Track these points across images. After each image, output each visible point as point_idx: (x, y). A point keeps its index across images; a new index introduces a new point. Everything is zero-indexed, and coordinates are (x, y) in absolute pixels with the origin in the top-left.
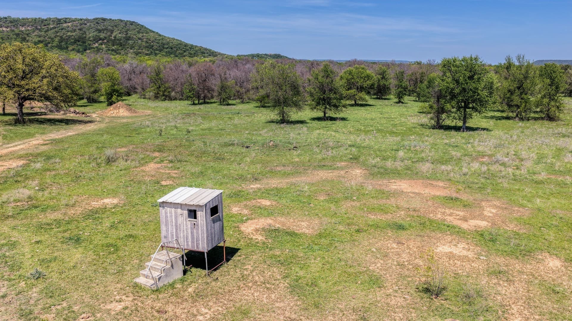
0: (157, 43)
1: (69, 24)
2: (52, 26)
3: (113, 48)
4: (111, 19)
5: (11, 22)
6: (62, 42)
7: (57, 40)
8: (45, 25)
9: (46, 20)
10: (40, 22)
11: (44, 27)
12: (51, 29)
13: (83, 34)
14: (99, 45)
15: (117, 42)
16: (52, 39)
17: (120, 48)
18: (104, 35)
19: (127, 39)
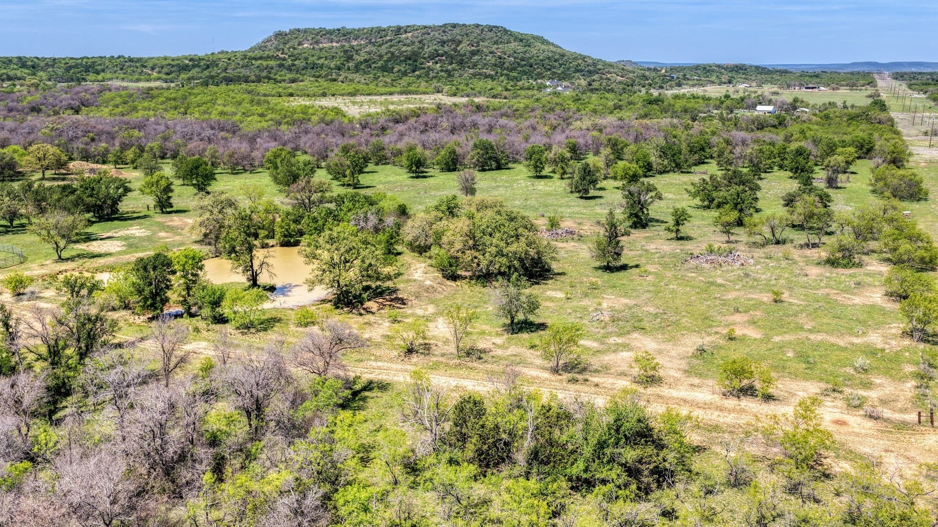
0: (514, 58)
1: (409, 35)
2: (388, 38)
3: (449, 67)
4: (463, 25)
5: (344, 35)
6: (390, 60)
7: (386, 57)
8: (381, 38)
9: (384, 30)
10: (377, 34)
11: (378, 40)
12: (386, 42)
13: (420, 48)
14: (433, 63)
15: (459, 58)
16: (381, 56)
17: (457, 68)
18: (446, 48)
19: (473, 53)
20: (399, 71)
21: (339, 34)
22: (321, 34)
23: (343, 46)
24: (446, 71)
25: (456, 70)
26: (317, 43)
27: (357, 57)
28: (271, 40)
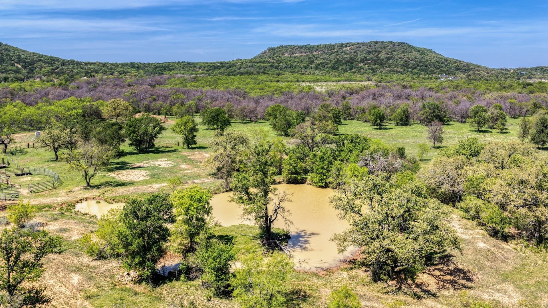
0: (416, 61)
1: (348, 48)
2: (335, 50)
3: (374, 67)
4: (382, 42)
5: (309, 49)
6: (337, 63)
7: (334, 61)
8: (331, 50)
9: (333, 46)
10: (329, 48)
11: (329, 51)
12: (334, 53)
13: (355, 56)
14: (363, 64)
15: (380, 61)
16: (331, 61)
17: (379, 67)
18: (371, 56)
19: (389, 59)
20: (342, 69)
21: (306, 48)
22: (295, 48)
23: (308, 55)
24: (372, 69)
25: (378, 69)
26: (293, 53)
27: (317, 61)
28: (266, 52)
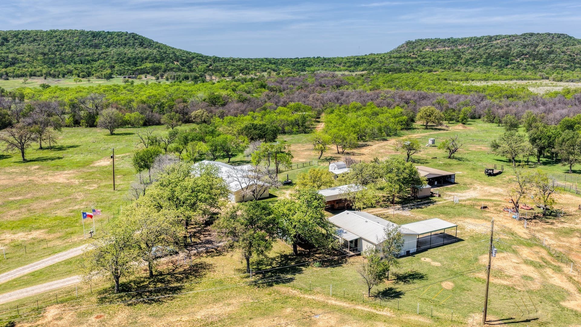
1: (499, 41)
2: (483, 44)
3: (533, 62)
4: (538, 34)
5: (453, 42)
6: (489, 58)
7: (484, 56)
8: (478, 43)
9: (480, 39)
10: (475, 41)
11: (477, 45)
12: (483, 47)
13: (508, 50)
14: (520, 60)
15: (539, 56)
16: (481, 56)
17: (539, 62)
18: (528, 50)
19: (549, 53)
20: (497, 65)
22: (437, 42)
24: (532, 65)
26: (435, 47)
27: (464, 56)
28: (404, 47)
